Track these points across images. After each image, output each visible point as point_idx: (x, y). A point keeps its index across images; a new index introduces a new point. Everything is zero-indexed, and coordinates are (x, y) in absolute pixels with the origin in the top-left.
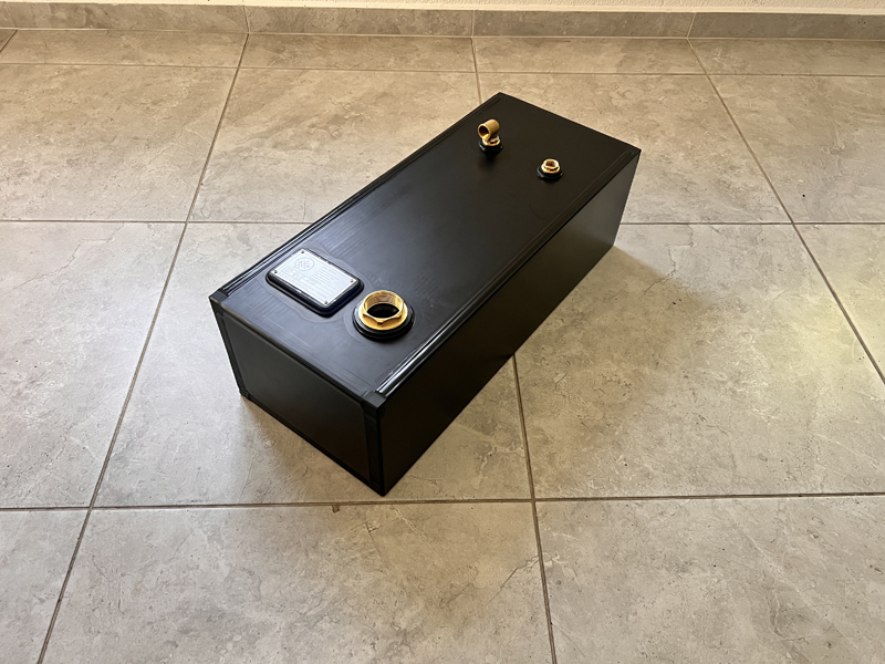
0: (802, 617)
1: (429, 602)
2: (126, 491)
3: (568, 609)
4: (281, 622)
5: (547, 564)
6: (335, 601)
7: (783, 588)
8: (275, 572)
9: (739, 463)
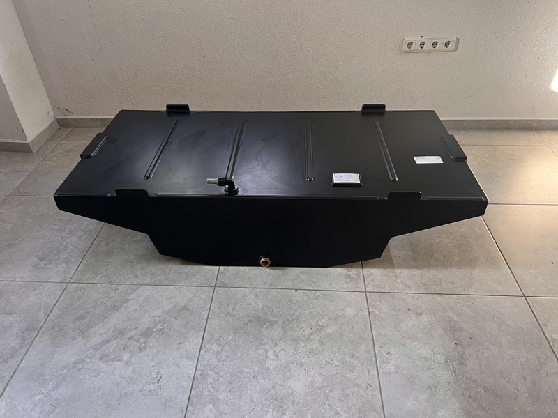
0: (461, 330)
1: (329, 318)
2: (226, 282)
3: (377, 323)
4: (280, 320)
5: (371, 311)
6: (298, 316)
7: (455, 321)
8: (277, 307)
9: (443, 284)
